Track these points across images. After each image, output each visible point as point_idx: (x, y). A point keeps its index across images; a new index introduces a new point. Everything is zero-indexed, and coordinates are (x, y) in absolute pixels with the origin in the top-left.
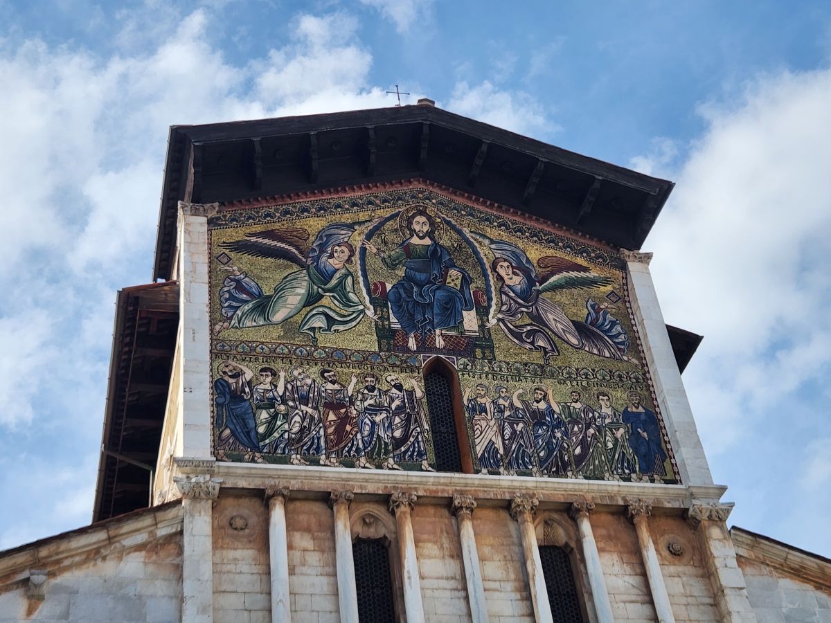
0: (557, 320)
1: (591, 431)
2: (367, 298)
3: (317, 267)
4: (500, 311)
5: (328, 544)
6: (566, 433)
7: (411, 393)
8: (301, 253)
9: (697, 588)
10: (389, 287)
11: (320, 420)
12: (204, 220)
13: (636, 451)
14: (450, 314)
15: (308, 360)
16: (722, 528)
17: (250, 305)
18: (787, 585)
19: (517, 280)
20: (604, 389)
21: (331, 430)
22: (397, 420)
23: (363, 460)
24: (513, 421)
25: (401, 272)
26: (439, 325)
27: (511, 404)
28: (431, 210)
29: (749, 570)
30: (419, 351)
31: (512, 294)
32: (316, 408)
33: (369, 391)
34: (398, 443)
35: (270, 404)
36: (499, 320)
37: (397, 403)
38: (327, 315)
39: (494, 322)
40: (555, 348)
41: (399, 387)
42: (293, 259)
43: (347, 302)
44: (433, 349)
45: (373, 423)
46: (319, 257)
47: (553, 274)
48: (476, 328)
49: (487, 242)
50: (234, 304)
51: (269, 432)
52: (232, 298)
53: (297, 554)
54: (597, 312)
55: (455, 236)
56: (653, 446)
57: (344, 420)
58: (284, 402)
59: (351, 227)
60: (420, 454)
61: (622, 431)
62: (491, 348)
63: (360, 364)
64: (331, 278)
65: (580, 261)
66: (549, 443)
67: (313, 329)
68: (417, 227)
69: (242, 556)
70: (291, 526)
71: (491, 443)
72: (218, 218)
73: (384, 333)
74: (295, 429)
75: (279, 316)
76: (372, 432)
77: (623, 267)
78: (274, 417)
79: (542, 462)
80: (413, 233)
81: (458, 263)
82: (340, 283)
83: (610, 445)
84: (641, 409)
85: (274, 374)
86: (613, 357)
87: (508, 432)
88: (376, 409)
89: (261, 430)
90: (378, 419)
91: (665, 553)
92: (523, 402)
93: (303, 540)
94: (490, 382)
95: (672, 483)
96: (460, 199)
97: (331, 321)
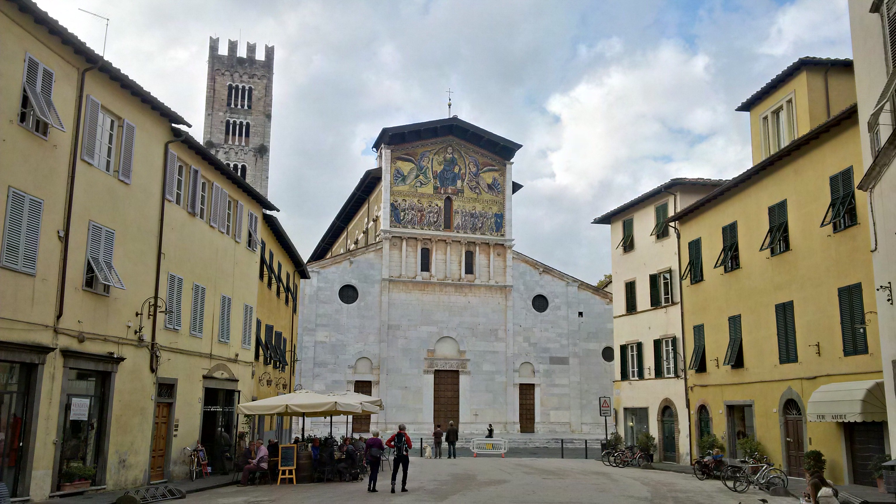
0: (483, 184)
1: (485, 219)
2: (432, 176)
3: (419, 165)
4: (468, 181)
5: (416, 250)
6: (478, 220)
7: (440, 207)
8: (415, 160)
9: (502, 264)
10: (438, 172)
11: (416, 215)
12: (390, 151)
13: (495, 226)
14: (454, 182)
15: (414, 196)
16: (511, 250)
17: (401, 179)
18: (523, 265)
19: (474, 169)
20: (491, 206)
21: (419, 218)
22: (436, 215)
23: (426, 227)
24: (465, 216)
25: (442, 167)
26: (450, 185)
27: (466, 211)
28: (454, 145)
29: (515, 261)
30: (444, 194)
31: (472, 174)
32: (415, 212)
33: (430, 206)
34: (435, 222)
35: (404, 210)
36: (467, 183)
37: (436, 210)
38: (421, 182)
39: (465, 184)
40: (481, 193)
41: (437, 205)
42: (413, 163)
43: (426, 178)
44: (448, 193)
45: (429, 216)
46: (420, 161)
47: (485, 167)
48: (460, 186)
49: (468, 156)
50: (397, 178)
51: (404, 219)
52: (396, 176)
53: (408, 252)
54: (495, 181)
55: (459, 154)
56: (500, 224)
57: (422, 215)
58: (408, 210)
59: (430, 151)
60: (440, 226)
61: (493, 219)
62: (463, 192)
63: (428, 198)
64: (423, 169)
65: (494, 163)
66: (473, 223)
67: (416, 187)
68: (448, 151)
69: (396, 252)
70: (407, 245)
71: (459, 223)
72: (394, 150)
73: (436, 188)
74: (410, 218)
75: (408, 183)
76: (429, 219)
77: (505, 166)
78: (405, 214)
79: (471, 228)
80: (447, 152)
81: (459, 164)
82: (425, 171)
83: (489, 224)
84: (500, 213)
85: (406, 201)
86: (496, 196)
87: (463, 219)
88: (430, 212)
89: (402, 218)
90: (431, 215)
91: (496, 255)
92: (469, 210)
93: (410, 249)
94: (461, 204)
95: (502, 235)
96: (462, 142)
97: (422, 184)
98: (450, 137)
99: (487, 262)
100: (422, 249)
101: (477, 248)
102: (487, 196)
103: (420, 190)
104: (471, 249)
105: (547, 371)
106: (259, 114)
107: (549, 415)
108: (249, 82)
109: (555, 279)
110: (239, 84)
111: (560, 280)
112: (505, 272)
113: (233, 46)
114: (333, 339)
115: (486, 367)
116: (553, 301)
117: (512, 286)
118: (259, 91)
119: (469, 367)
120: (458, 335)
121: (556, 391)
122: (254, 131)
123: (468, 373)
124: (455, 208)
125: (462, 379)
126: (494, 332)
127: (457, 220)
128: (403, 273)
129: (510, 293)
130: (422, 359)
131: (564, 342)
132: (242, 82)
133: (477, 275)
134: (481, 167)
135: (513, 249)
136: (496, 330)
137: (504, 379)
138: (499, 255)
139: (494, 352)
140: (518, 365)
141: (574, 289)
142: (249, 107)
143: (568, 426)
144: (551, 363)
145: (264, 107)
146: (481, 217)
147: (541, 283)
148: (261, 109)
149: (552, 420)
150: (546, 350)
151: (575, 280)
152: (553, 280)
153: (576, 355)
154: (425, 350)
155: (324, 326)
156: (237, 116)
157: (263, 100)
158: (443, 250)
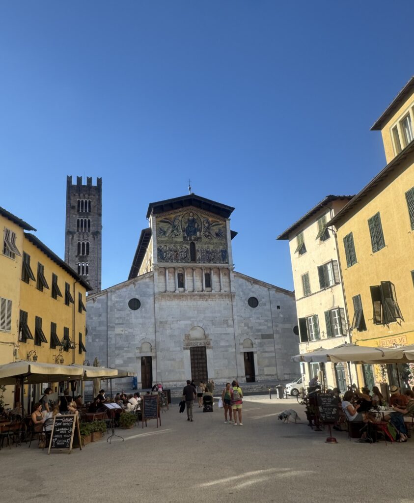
1: (216, 254)
2: (181, 230)
3: (173, 225)
5: (174, 275)
6: (211, 255)
7: (188, 249)
10: (185, 228)
11: (173, 254)
12: (155, 217)
13: (222, 257)
14: (195, 233)
17: (163, 233)
19: (207, 225)
20: (219, 246)
22: (185, 254)
23: (180, 261)
25: (187, 225)
26: (193, 235)
27: (203, 250)
28: (193, 212)
29: (236, 277)
31: (206, 228)
32: (173, 252)
33: (181, 248)
34: (185, 258)
35: (166, 252)
36: (203, 233)
37: (185, 250)
40: (212, 239)
42: (170, 223)
43: (178, 231)
44: (192, 240)
45: (181, 254)
46: (174, 222)
47: (213, 223)
49: (202, 217)
50: (160, 233)
51: (166, 257)
53: (170, 277)
54: (220, 231)
55: (197, 216)
56: (225, 256)
57: (177, 254)
58: (168, 251)
59: (179, 216)
60: (188, 260)
61: (220, 254)
62: (201, 239)
63: (180, 243)
64: (176, 227)
66: (209, 257)
67: (172, 237)
69: (162, 277)
72: (157, 216)
74: (170, 256)
75: (167, 235)
76: (181, 256)
77: (225, 221)
78: (166, 254)
79: (207, 260)
80: (190, 216)
81: (197, 222)
83: (218, 256)
84: (224, 250)
85: (167, 246)
86: (221, 240)
87: (202, 255)
88: (182, 252)
89: (164, 256)
92: (205, 249)
93: (170, 275)
94: (200, 246)
95: (227, 263)
96: (198, 209)
97: (175, 235)
98: (191, 207)
99: (218, 279)
100: (178, 274)
101: (212, 272)
102: (215, 240)
103: (175, 239)
104: (208, 272)
105: (260, 343)
106: (95, 215)
107: (263, 370)
108: (88, 198)
109: (261, 287)
110: (84, 200)
111: (264, 288)
112: (230, 285)
113: (79, 180)
114: (126, 332)
115: (223, 344)
116: (261, 300)
117: (235, 293)
118: (94, 203)
119: (212, 344)
120: (203, 325)
121: (267, 355)
122: (92, 224)
123: (211, 348)
124: (197, 248)
125: (208, 351)
126: (226, 322)
127: (199, 256)
128: (168, 289)
129: (234, 297)
130: (182, 341)
131: (270, 324)
132: (85, 198)
133: (213, 288)
134: (211, 223)
135: (234, 270)
136: (227, 320)
137: (234, 350)
138: (225, 274)
139: (227, 334)
140: (242, 341)
141: (273, 292)
142: (90, 211)
143: (275, 376)
144: (262, 338)
145: (97, 210)
146: (213, 252)
147: (253, 290)
148: (96, 212)
149: (265, 374)
150: (259, 330)
151: (274, 287)
152: (260, 288)
153: (277, 332)
154: (184, 336)
155: (120, 324)
156: (83, 217)
157: (97, 207)
158: (191, 274)
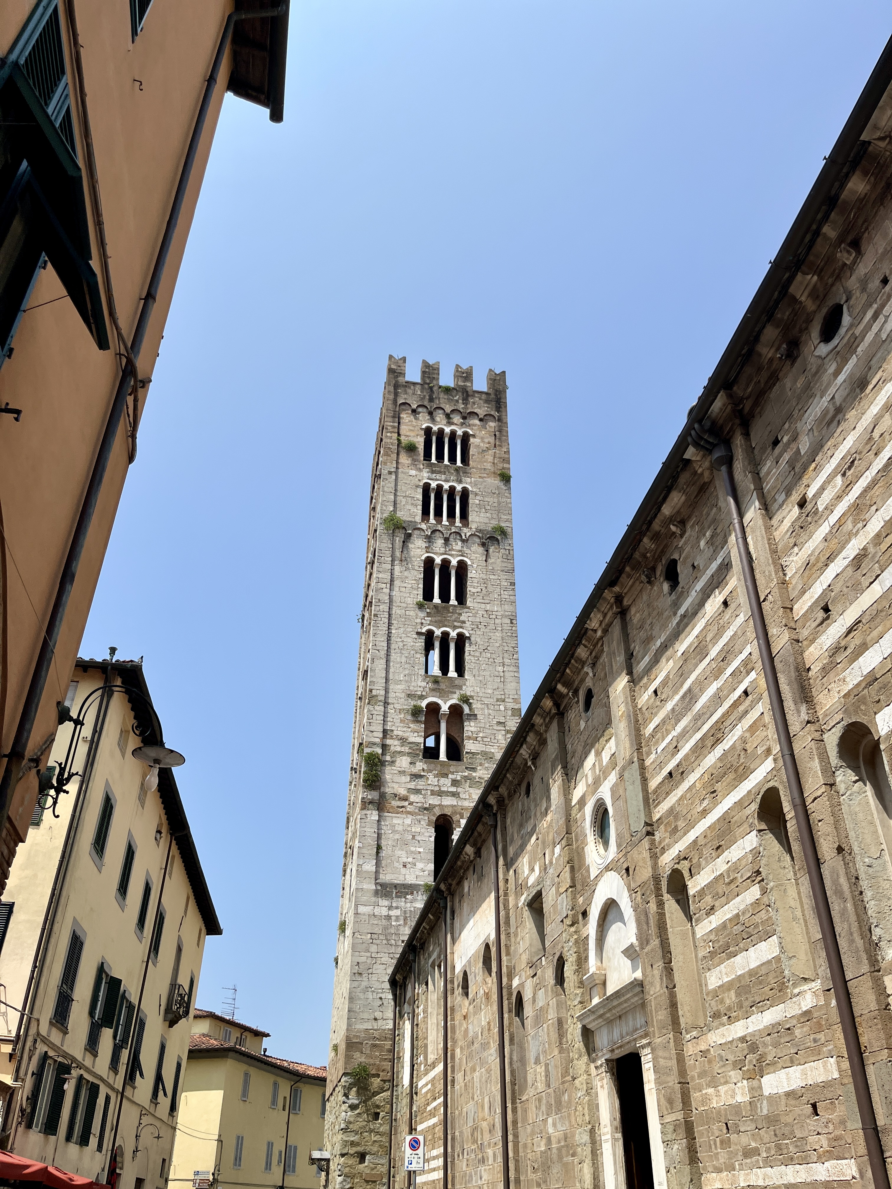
106: (485, 475)
108: (462, 425)
110: (445, 428)
113: (430, 370)
118: (482, 439)
122: (477, 502)
132: (450, 423)
142: (466, 462)
145: (494, 463)
148: (489, 466)
156: (443, 477)
157: (491, 452)
